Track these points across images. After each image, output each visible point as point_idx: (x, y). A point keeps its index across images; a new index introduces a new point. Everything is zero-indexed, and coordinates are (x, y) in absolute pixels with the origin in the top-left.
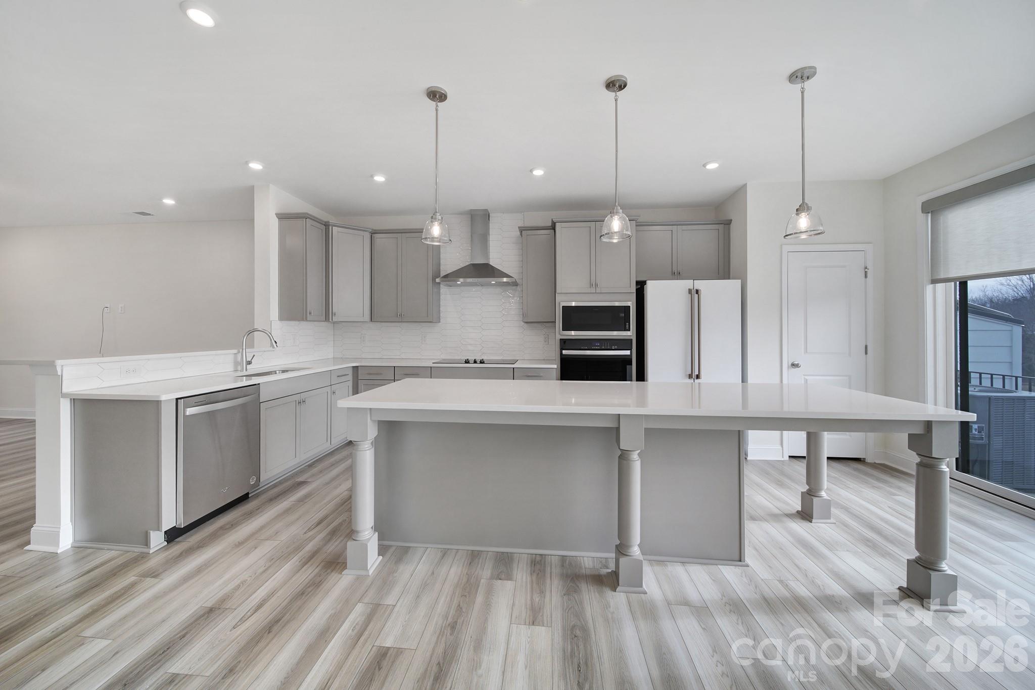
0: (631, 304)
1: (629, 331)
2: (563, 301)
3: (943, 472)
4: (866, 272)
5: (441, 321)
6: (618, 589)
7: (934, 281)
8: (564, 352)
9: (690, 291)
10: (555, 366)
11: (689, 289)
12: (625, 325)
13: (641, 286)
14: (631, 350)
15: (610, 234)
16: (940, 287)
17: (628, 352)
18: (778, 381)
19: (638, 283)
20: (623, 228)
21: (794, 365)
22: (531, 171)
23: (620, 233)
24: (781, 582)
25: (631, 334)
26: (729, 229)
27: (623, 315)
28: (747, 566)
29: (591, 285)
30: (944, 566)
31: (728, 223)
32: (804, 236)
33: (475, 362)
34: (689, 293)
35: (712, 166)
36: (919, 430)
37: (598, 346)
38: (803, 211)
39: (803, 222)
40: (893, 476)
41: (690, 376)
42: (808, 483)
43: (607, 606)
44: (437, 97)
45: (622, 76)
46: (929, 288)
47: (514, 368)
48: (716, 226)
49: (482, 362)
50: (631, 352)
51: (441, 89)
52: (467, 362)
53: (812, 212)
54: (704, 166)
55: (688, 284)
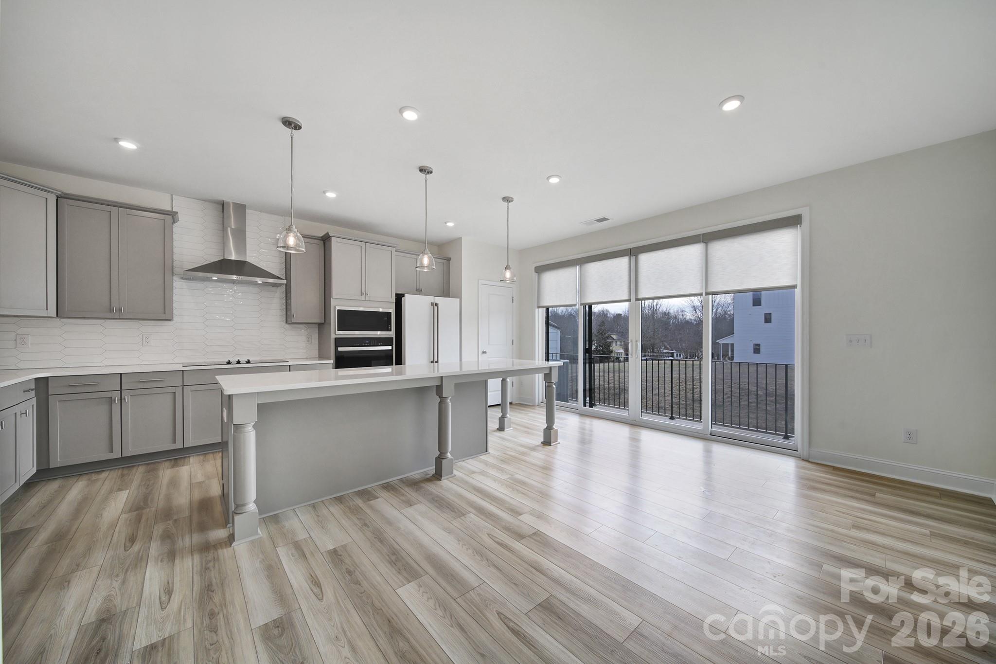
0: (392, 310)
1: (391, 331)
2: (338, 305)
3: (553, 388)
4: (513, 300)
5: (174, 319)
6: (442, 478)
7: (539, 307)
8: (340, 349)
9: (432, 304)
10: (332, 361)
11: (432, 303)
12: (388, 327)
13: (399, 298)
14: (392, 345)
15: (422, 267)
16: (540, 309)
17: (389, 348)
18: (477, 360)
19: (397, 295)
20: (431, 263)
21: (484, 352)
22: (324, 192)
23: (428, 267)
24: (504, 454)
25: (392, 334)
26: (449, 263)
27: (386, 319)
28: (490, 453)
29: (362, 294)
30: (554, 427)
31: (449, 260)
32: (508, 282)
33: (238, 362)
34: (432, 305)
35: (450, 224)
36: (547, 372)
37: (367, 343)
38: (508, 269)
39: (508, 274)
40: (525, 407)
41: (432, 362)
42: (502, 412)
43: (442, 486)
44: (293, 126)
45: (430, 168)
46: (537, 309)
47: (290, 366)
48: (443, 261)
49: (248, 362)
50: (392, 348)
51: (298, 121)
52: (229, 363)
53: (511, 270)
54: (446, 223)
55: (431, 299)
